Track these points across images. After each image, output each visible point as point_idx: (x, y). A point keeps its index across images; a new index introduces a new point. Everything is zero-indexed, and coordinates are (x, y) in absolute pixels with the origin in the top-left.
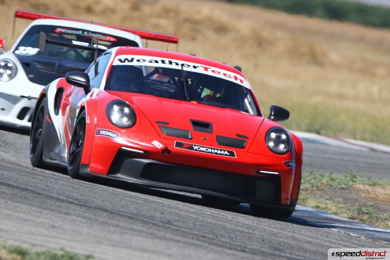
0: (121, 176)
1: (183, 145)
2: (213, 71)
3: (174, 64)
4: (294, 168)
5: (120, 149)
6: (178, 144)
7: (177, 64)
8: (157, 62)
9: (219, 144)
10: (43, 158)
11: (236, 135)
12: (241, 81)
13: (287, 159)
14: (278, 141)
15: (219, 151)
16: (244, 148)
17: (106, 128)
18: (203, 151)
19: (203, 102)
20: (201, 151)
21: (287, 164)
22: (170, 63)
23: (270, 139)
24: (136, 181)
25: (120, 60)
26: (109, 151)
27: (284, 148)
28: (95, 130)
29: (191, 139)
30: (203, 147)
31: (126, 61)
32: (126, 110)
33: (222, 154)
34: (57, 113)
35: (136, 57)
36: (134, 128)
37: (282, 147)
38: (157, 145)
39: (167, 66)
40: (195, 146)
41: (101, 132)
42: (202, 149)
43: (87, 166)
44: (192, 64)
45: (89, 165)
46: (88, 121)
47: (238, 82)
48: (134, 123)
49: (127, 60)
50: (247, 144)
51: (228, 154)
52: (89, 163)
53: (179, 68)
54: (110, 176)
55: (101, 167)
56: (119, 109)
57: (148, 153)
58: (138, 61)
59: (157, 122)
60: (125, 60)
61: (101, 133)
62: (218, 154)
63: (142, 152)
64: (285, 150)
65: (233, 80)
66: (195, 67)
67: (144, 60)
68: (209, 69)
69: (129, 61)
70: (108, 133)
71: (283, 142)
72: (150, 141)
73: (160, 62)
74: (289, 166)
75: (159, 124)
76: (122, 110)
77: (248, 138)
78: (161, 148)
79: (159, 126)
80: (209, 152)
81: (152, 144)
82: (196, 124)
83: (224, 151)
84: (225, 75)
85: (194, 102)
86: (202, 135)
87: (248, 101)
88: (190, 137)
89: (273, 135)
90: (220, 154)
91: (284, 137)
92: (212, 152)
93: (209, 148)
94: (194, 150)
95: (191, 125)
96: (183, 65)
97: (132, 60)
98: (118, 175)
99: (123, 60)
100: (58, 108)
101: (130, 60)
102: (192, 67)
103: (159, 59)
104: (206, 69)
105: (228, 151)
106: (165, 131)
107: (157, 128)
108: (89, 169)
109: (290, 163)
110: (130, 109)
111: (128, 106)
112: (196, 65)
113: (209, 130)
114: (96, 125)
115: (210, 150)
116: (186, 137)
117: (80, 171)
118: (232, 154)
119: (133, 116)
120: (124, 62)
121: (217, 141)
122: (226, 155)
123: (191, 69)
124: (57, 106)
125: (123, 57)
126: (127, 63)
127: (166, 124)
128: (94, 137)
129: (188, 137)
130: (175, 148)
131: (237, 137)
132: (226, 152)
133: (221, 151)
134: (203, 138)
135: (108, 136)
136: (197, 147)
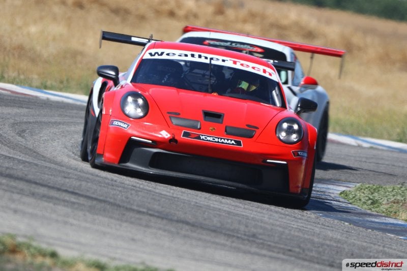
0: (131, 165)
2: (242, 65)
3: (203, 58)
4: (305, 158)
5: (130, 138)
6: (186, 134)
7: (206, 58)
8: (186, 55)
9: (227, 134)
11: (247, 125)
12: (270, 74)
13: (296, 148)
14: (290, 131)
15: (226, 140)
16: (252, 137)
17: (121, 119)
18: (210, 141)
20: (207, 140)
22: (200, 56)
23: (282, 130)
24: (145, 170)
25: (151, 54)
26: (120, 140)
27: (295, 138)
28: (109, 121)
29: (200, 129)
30: (210, 137)
31: (156, 54)
32: (140, 101)
33: (229, 144)
35: (167, 51)
36: (145, 119)
38: (165, 134)
39: (196, 59)
40: (202, 136)
41: (114, 122)
42: (209, 138)
44: (221, 58)
45: (103, 155)
46: (104, 112)
47: (267, 75)
48: (146, 114)
49: (157, 53)
50: (256, 133)
51: (235, 143)
52: (104, 153)
54: (120, 165)
55: (113, 157)
56: (133, 100)
57: (156, 143)
58: (168, 54)
59: (168, 113)
60: (155, 53)
61: (114, 124)
62: (225, 143)
63: (151, 142)
64: (295, 140)
66: (224, 61)
67: (174, 54)
68: (237, 63)
69: (159, 55)
70: (120, 124)
71: (294, 132)
72: (159, 131)
73: (189, 56)
74: (298, 155)
75: (169, 115)
76: (135, 102)
77: (257, 128)
78: (168, 138)
79: (170, 117)
80: (216, 142)
81: (161, 134)
82: (207, 114)
83: (231, 140)
84: (253, 68)
85: (215, 94)
86: (212, 125)
87: (276, 93)
89: (285, 125)
90: (227, 143)
91: (296, 127)
92: (218, 142)
93: (216, 138)
94: (201, 139)
95: (203, 116)
96: (211, 59)
97: (162, 53)
98: (129, 164)
99: (153, 54)
102: (221, 60)
103: (189, 53)
104: (235, 63)
106: (175, 121)
107: (168, 118)
108: (103, 159)
109: (299, 153)
110: (143, 100)
111: (141, 97)
112: (225, 58)
113: (220, 120)
114: (111, 116)
115: (217, 140)
116: (195, 128)
117: (96, 161)
118: (238, 143)
119: (146, 107)
120: (154, 55)
121: (226, 131)
122: (233, 144)
123: (220, 63)
125: (153, 51)
127: (177, 115)
128: (108, 128)
129: (197, 127)
130: (181, 137)
131: (247, 127)
132: (233, 142)
133: (228, 140)
134: (212, 128)
135: (120, 126)
136: (204, 137)
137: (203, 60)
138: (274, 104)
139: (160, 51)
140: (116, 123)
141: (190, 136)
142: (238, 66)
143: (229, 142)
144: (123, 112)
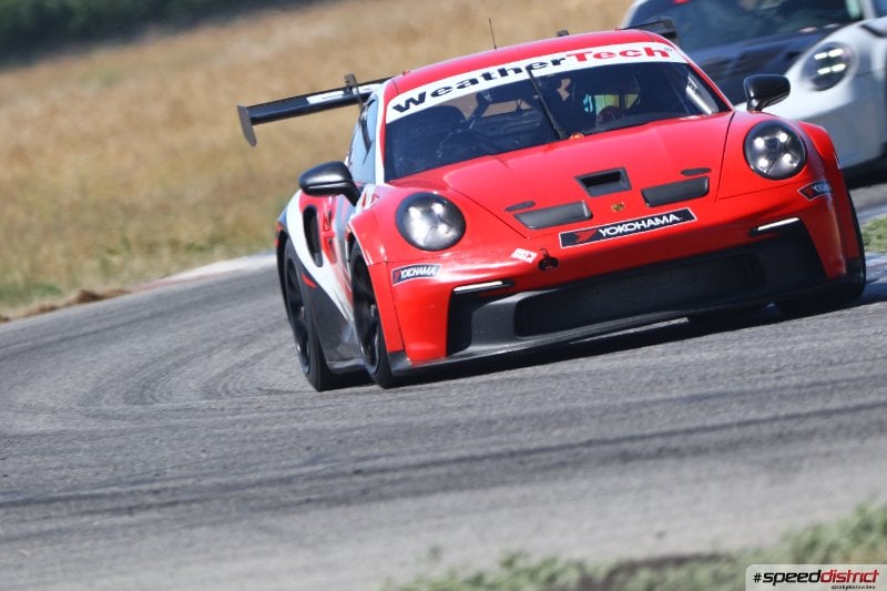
0: (478, 349)
1: (578, 237)
2: (598, 56)
3: (511, 73)
4: (829, 194)
5: (453, 293)
6: (568, 239)
7: (518, 71)
8: (474, 82)
9: (651, 206)
10: (328, 363)
11: (683, 173)
12: (664, 54)
13: (806, 181)
14: (774, 151)
15: (656, 219)
16: (707, 193)
17: (411, 261)
18: (624, 233)
19: (597, 129)
20: (619, 234)
21: (810, 192)
22: (503, 73)
23: (757, 155)
24: (510, 348)
25: (399, 108)
26: (432, 306)
27: (791, 162)
28: (389, 276)
29: (591, 217)
30: (621, 225)
31: (411, 104)
32: (438, 209)
33: (666, 224)
34: (320, 264)
35: (429, 88)
36: (465, 241)
37: (787, 160)
38: (524, 256)
39: (499, 81)
40: (603, 229)
41: (403, 273)
42: (620, 229)
43: (402, 353)
44: (548, 59)
45: (404, 350)
46: (369, 261)
47: (658, 58)
48: (462, 230)
49: (412, 100)
50: (710, 182)
51: (678, 219)
52: (404, 346)
53: (524, 76)
54: (453, 358)
55: (428, 347)
56: (423, 212)
57: (512, 282)
58: (435, 94)
59: (507, 209)
60: (408, 102)
61: (403, 276)
62: (657, 227)
63: (499, 283)
64: (795, 165)
65: (645, 58)
66: (556, 63)
67: (446, 88)
68: (587, 56)
69: (416, 103)
70: (417, 271)
71: (785, 149)
72: (507, 255)
73: (481, 80)
74: (815, 194)
75: (513, 213)
76: (429, 213)
77: (709, 170)
78: (534, 260)
79: (515, 216)
80: (637, 231)
81: (516, 259)
82: (590, 182)
83: (668, 216)
84: (624, 54)
85: (577, 136)
86: (611, 199)
87: (693, 88)
88: (587, 215)
89: (760, 143)
90: (661, 225)
91: (783, 137)
92: (643, 229)
93: (634, 222)
94: (604, 238)
95: (582, 188)
96: (529, 68)
97: (422, 97)
98: (471, 349)
99: (403, 105)
100: (319, 252)
101: (417, 99)
102: (550, 64)
103: (477, 74)
104: (581, 58)
105: (674, 213)
106: (530, 221)
107: (513, 221)
108: (408, 359)
109: (815, 188)
110: (443, 204)
111: (438, 200)
112: (557, 56)
113: (621, 183)
114: (387, 263)
115: (637, 225)
116: (579, 218)
117: (393, 369)
118: (685, 215)
119: (455, 216)
120: (407, 107)
121: (646, 201)
122: (675, 222)
123: (551, 70)
124: (314, 248)
126: (414, 109)
127: (530, 207)
128: (393, 291)
129: (583, 215)
130: (562, 249)
131: (684, 178)
132: (672, 217)
133: (661, 218)
134: (616, 206)
135: (420, 276)
136: (607, 230)
137: (512, 78)
138: (697, 111)
139: (414, 94)
140: (406, 273)
141: (580, 240)
142: (591, 62)
143: (665, 220)
144: (413, 243)
